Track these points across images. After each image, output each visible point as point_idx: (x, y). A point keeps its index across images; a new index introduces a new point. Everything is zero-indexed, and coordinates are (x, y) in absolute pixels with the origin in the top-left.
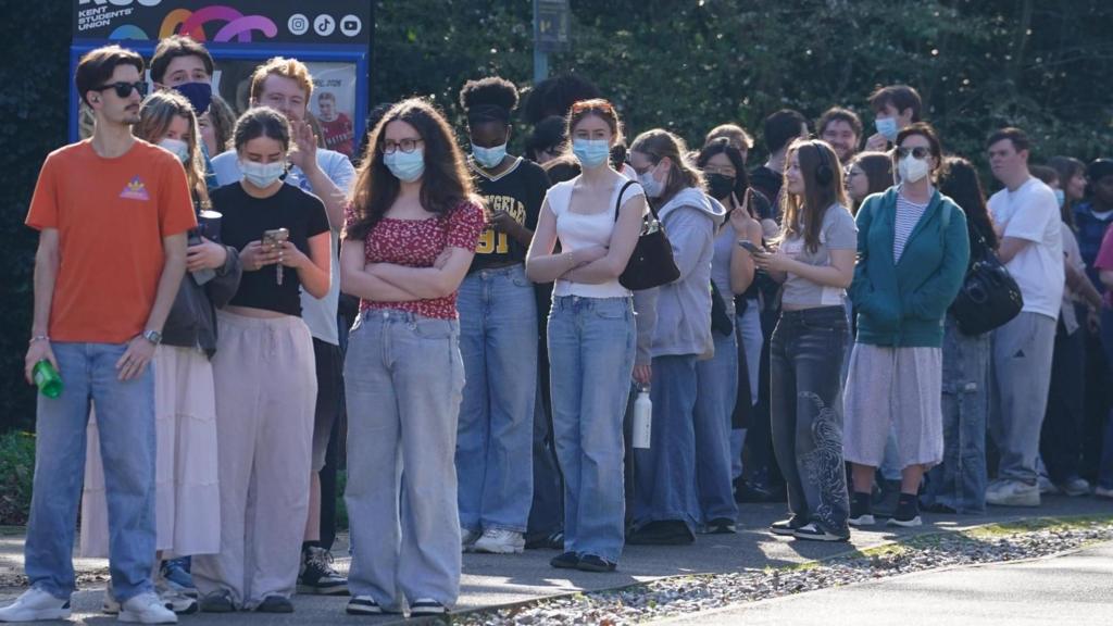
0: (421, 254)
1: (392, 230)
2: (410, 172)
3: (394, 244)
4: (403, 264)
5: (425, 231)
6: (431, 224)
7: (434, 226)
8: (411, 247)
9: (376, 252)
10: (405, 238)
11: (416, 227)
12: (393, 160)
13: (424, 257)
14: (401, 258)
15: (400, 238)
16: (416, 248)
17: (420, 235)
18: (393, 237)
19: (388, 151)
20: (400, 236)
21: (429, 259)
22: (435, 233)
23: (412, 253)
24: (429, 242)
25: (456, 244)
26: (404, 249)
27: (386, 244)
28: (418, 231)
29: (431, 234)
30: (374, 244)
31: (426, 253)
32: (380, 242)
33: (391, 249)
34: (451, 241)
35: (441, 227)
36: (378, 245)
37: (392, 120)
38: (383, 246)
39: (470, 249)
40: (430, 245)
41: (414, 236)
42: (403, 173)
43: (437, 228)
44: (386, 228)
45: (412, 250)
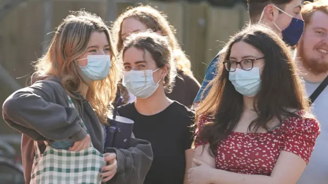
0: (261, 163)
1: (236, 142)
2: (249, 88)
3: (238, 154)
4: (245, 173)
5: (265, 142)
6: (270, 137)
7: (273, 139)
8: (252, 156)
9: (222, 163)
10: (247, 149)
11: (257, 139)
12: (234, 76)
13: (264, 166)
14: (244, 167)
15: (243, 149)
16: (257, 158)
17: (260, 146)
18: (236, 148)
19: (232, 69)
20: (242, 147)
21: (268, 167)
22: (274, 145)
23: (254, 163)
24: (268, 152)
25: (292, 150)
26: (246, 158)
27: (231, 155)
28: (259, 143)
29: (270, 146)
30: (221, 155)
31: (266, 162)
32: (225, 153)
33: (235, 159)
34: (288, 147)
35: (279, 139)
36: (223, 157)
37: (237, 41)
38: (228, 157)
39: (303, 157)
40: (269, 155)
41: (254, 147)
42: (243, 88)
43: (275, 141)
44: (231, 140)
45: (253, 160)
